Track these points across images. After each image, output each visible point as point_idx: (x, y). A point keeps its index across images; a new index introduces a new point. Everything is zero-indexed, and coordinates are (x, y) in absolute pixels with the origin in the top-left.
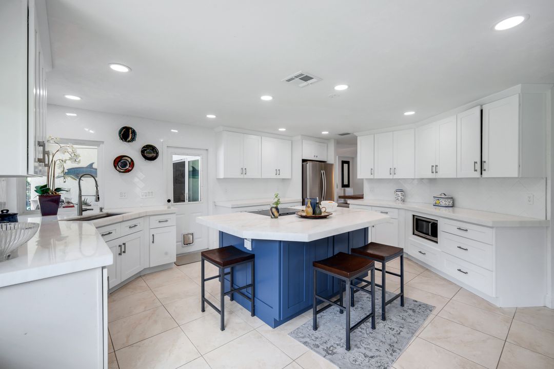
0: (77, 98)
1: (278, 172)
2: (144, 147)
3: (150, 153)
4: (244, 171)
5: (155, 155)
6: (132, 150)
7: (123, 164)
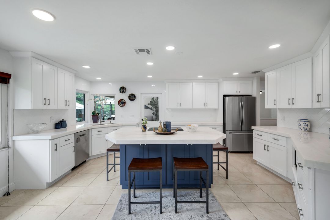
0: (100, 79)
1: (206, 104)
2: (129, 95)
3: (132, 97)
4: (179, 104)
5: (134, 98)
6: (125, 97)
7: (122, 103)
